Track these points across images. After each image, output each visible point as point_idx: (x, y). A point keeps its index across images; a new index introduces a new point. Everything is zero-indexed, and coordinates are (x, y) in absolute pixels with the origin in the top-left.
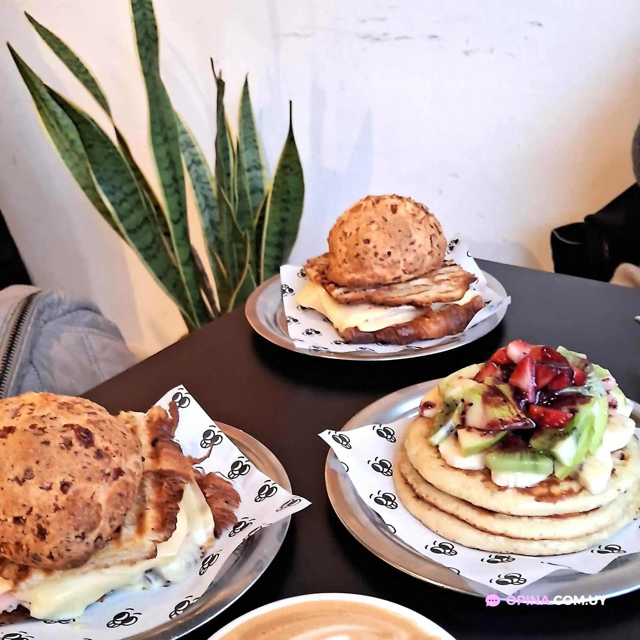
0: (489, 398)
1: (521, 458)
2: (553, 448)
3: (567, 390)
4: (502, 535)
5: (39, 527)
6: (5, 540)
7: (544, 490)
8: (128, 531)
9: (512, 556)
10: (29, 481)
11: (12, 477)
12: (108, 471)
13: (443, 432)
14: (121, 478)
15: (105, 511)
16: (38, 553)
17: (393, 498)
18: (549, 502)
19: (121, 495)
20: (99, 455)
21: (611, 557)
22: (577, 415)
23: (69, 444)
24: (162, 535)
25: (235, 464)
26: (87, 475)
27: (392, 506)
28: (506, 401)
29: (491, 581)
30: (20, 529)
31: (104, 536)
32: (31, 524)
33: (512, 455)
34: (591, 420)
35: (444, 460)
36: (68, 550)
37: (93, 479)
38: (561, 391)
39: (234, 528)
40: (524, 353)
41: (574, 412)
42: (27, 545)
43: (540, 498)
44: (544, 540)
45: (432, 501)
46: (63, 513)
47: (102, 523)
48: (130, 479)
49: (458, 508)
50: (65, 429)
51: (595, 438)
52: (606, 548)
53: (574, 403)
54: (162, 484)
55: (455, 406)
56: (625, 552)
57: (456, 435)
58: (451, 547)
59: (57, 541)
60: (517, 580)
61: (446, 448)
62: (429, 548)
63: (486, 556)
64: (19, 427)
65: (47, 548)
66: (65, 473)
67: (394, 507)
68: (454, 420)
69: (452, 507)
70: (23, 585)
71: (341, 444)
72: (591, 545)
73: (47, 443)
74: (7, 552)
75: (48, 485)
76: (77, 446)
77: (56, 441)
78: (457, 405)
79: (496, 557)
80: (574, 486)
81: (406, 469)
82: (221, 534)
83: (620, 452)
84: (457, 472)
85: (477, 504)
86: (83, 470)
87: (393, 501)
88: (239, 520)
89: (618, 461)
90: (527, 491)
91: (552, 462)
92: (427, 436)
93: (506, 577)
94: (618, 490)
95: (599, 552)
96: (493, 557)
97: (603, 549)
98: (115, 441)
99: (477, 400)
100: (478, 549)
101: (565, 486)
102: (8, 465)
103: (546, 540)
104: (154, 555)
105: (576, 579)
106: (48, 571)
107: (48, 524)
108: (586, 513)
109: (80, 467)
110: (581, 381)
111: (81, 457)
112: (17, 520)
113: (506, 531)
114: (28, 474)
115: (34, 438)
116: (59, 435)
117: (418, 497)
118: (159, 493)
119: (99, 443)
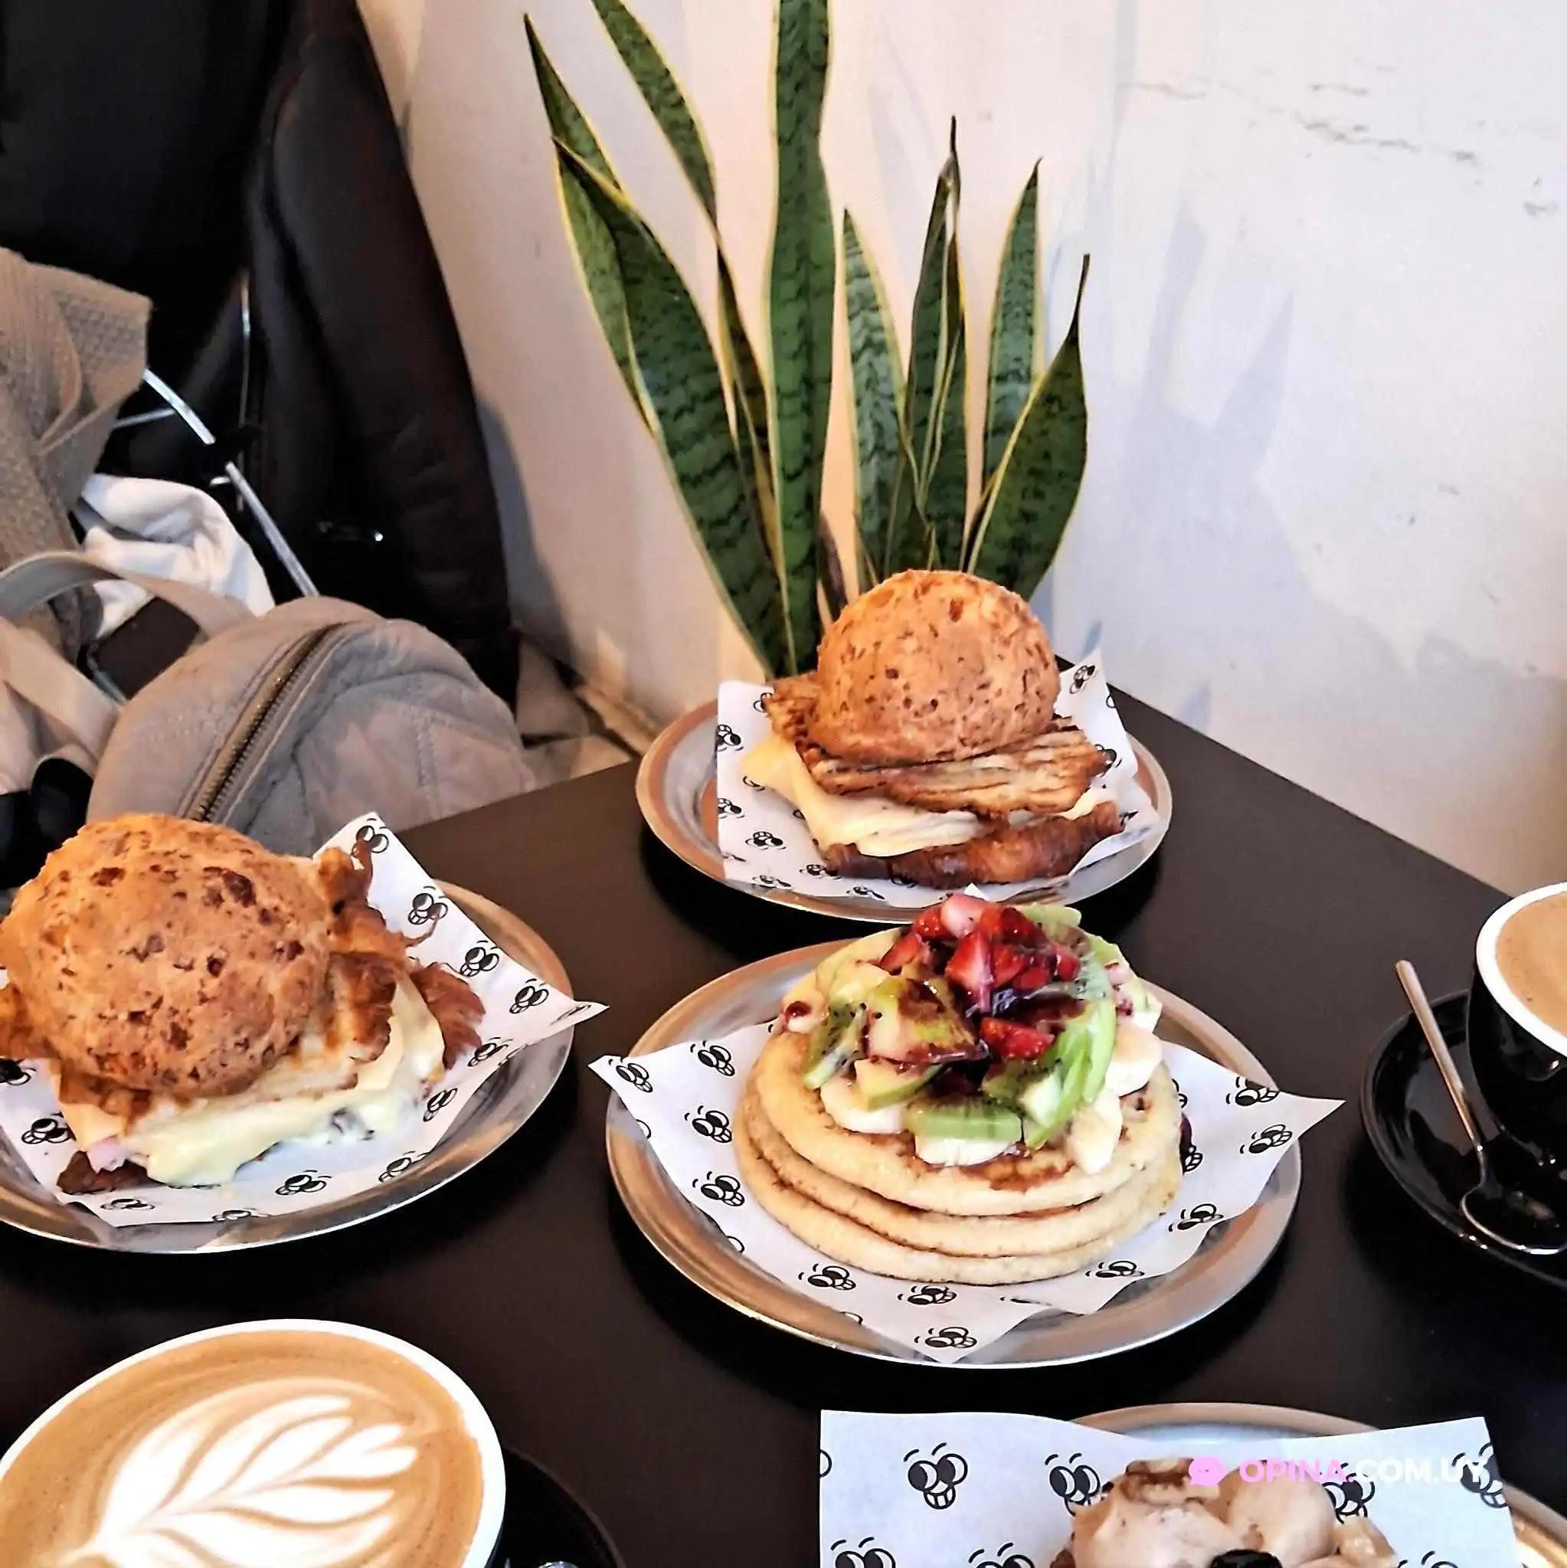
0: (911, 1004)
1: (967, 1115)
2: (1022, 1097)
3: (1047, 990)
4: (933, 1250)
5: (175, 1027)
6: (113, 1050)
7: (1006, 1170)
8: (312, 1044)
9: (952, 1288)
10: (157, 955)
11: (127, 947)
12: (279, 945)
13: (828, 1064)
14: (299, 958)
15: (281, 1005)
16: (174, 1068)
17: (735, 1186)
18: (1014, 1189)
19: (301, 983)
20: (265, 917)
21: (1119, 1283)
22: (1063, 1036)
23: (217, 899)
24: (369, 1050)
25: (472, 953)
26: (248, 949)
27: (735, 1200)
28: (941, 1009)
29: (916, 1340)
30: (141, 1030)
31: (277, 1047)
32: (160, 1022)
33: (951, 1108)
34: (1087, 1042)
35: (829, 1115)
36: (224, 1065)
37: (258, 955)
38: (1036, 992)
39: (477, 1054)
40: (971, 919)
41: (1057, 1030)
42: (153, 1057)
43: (999, 1184)
44: (1004, 1256)
45: (810, 1191)
46: (216, 1007)
47: (274, 1025)
48: (313, 961)
49: (855, 1204)
50: (208, 874)
51: (1093, 1077)
52: (1111, 1267)
53: (1057, 1015)
54: (359, 975)
55: (850, 1016)
56: (1142, 1274)
57: (852, 1068)
58: (844, 1274)
59: (207, 1050)
60: (961, 1340)
61: (835, 1095)
62: (805, 1278)
63: (906, 1290)
64: (130, 870)
65: (187, 1061)
66: (213, 943)
67: (738, 1202)
68: (849, 1042)
69: (844, 1201)
70: (142, 1122)
71: (632, 1084)
72: (1086, 1264)
73: (182, 895)
74: (118, 1070)
75: (187, 963)
76: (230, 902)
77: (197, 893)
78: (853, 1015)
79: (924, 1291)
80: (1058, 1161)
81: (760, 1131)
82: (454, 1062)
83: (1136, 1096)
84: (855, 1139)
85: (890, 1197)
86: (243, 941)
87: (735, 1192)
88: (484, 1043)
89: (1133, 1112)
90: (976, 1171)
91: (1019, 1120)
92: (801, 1069)
93: (942, 1334)
94: (1132, 1165)
95: (1099, 1274)
96: (918, 1291)
97: (1105, 1269)
98: (288, 898)
99: (890, 1010)
100: (892, 1277)
101: (1042, 1161)
102: (119, 929)
103: (1010, 1256)
104: (352, 1083)
105: (1058, 1324)
106: (183, 1100)
107: (191, 1022)
108: (1077, 1207)
109: (237, 934)
110: (1069, 972)
111: (236, 919)
112: (135, 1017)
113: (941, 1243)
114: (155, 943)
115: (162, 888)
116: (199, 883)
117: (783, 1184)
118: (355, 988)
119: (264, 899)
